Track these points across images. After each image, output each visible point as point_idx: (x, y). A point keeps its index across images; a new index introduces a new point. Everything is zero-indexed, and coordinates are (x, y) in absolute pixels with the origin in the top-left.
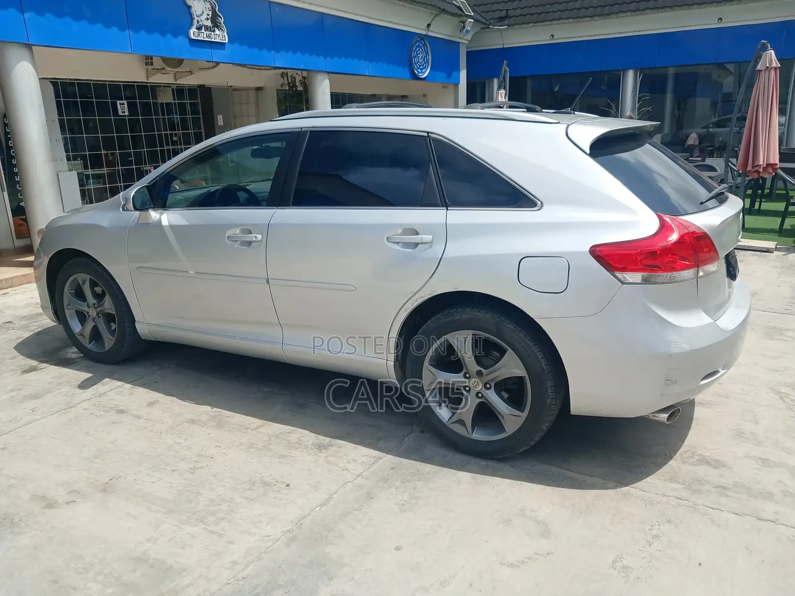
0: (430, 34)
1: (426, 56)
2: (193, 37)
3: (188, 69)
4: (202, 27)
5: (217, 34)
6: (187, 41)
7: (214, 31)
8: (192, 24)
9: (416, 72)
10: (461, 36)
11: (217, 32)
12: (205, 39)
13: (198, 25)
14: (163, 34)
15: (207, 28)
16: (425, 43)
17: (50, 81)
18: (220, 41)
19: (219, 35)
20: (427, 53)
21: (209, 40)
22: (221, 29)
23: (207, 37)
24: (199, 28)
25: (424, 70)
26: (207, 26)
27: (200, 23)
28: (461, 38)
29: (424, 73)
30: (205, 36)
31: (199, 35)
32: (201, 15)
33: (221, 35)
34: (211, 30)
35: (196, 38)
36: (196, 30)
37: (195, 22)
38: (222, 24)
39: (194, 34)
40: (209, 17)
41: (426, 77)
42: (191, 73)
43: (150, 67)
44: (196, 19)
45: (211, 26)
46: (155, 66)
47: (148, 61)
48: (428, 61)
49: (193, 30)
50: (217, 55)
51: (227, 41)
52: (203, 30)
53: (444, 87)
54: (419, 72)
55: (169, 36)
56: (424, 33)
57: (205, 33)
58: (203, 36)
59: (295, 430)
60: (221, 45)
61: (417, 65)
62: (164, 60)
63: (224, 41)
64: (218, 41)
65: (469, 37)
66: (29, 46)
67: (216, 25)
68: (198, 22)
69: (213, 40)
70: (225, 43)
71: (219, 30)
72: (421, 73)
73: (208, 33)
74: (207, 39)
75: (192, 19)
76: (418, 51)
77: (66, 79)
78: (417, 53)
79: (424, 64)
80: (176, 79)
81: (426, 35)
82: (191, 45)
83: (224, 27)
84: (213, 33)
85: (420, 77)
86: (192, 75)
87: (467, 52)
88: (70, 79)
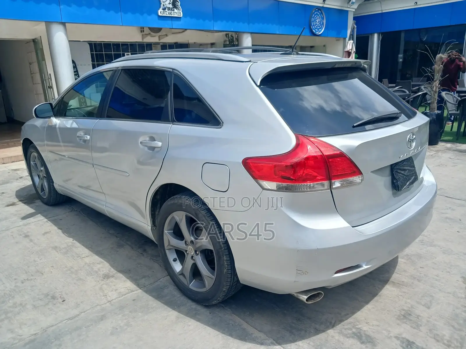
0: (325, 6)
1: (322, 20)
2: (160, 14)
3: (165, 34)
4: (166, 8)
5: (175, 12)
6: (157, 17)
7: (174, 10)
8: (160, 7)
9: (314, 31)
10: (349, 6)
11: (176, 10)
12: (168, 15)
13: (164, 7)
14: (142, 14)
15: (169, 9)
16: (321, 12)
17: (88, 43)
18: (177, 16)
19: (177, 12)
20: (323, 18)
21: (170, 16)
22: (178, 9)
23: (169, 14)
24: (164, 9)
25: (320, 30)
26: (169, 7)
27: (165, 6)
28: (348, 8)
29: (320, 31)
30: (168, 14)
31: (164, 13)
32: (166, 1)
33: (178, 12)
34: (171, 10)
35: (162, 15)
36: (162, 11)
37: (162, 6)
38: (179, 5)
39: (161, 13)
40: (170, 2)
41: (321, 34)
42: (166, 35)
43: (143, 33)
44: (163, 4)
45: (172, 7)
46: (145, 32)
47: (142, 30)
48: (323, 24)
49: (161, 10)
50: (176, 24)
51: (182, 16)
52: (167, 10)
53: (337, 40)
54: (316, 31)
55: (145, 15)
56: (321, 5)
57: (168, 12)
58: (167, 14)
59: (103, 262)
60: (178, 18)
61: (315, 26)
62: (150, 28)
63: (180, 16)
64: (176, 16)
65: (355, 6)
66: (64, 24)
67: (175, 6)
68: (164, 5)
69: (173, 16)
70: (180, 17)
71: (177, 9)
72: (318, 31)
73: (170, 11)
74: (169, 15)
75: (160, 4)
76: (316, 17)
77: (97, 41)
78: (315, 19)
79: (320, 26)
80: (159, 40)
81: (323, 7)
82: (159, 19)
83: (180, 8)
84: (173, 12)
85: (317, 34)
86: (167, 37)
87: (353, 17)
88: (99, 42)
